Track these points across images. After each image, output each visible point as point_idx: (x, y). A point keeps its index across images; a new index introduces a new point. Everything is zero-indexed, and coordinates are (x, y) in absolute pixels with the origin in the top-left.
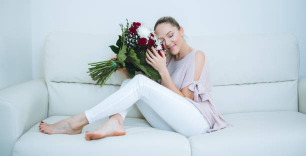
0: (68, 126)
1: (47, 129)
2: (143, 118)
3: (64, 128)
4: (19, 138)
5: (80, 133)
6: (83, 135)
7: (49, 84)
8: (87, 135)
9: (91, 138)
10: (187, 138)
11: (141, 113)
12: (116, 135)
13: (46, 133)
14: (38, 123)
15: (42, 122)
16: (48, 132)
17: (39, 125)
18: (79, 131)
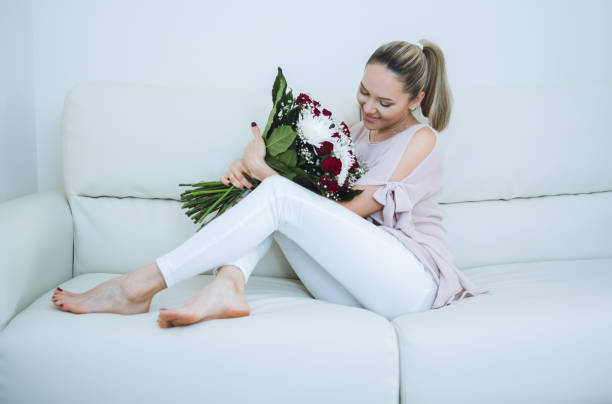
0: (117, 292)
1: (71, 304)
2: (293, 277)
3: (110, 297)
4: (8, 323)
5: (147, 310)
6: (154, 316)
7: (74, 199)
8: (162, 316)
9: (171, 322)
10: (390, 320)
11: (290, 267)
12: (227, 315)
13: (69, 311)
14: (49, 290)
15: (59, 289)
16: (73, 307)
17: (52, 293)
18: (143, 306)
